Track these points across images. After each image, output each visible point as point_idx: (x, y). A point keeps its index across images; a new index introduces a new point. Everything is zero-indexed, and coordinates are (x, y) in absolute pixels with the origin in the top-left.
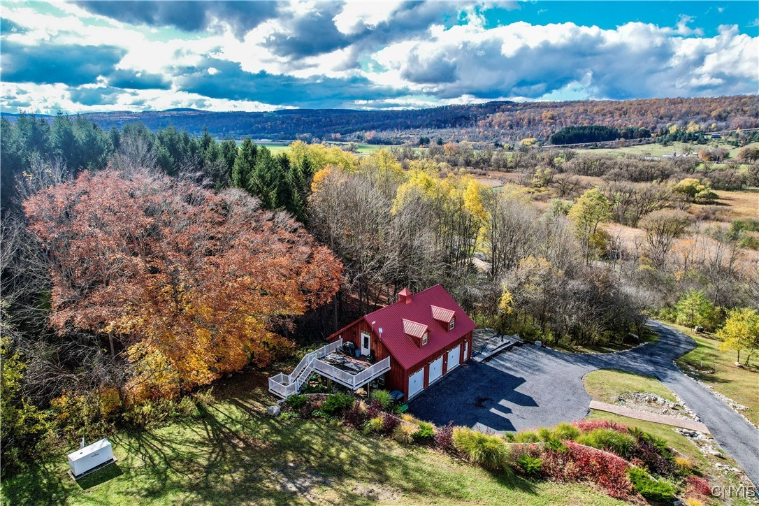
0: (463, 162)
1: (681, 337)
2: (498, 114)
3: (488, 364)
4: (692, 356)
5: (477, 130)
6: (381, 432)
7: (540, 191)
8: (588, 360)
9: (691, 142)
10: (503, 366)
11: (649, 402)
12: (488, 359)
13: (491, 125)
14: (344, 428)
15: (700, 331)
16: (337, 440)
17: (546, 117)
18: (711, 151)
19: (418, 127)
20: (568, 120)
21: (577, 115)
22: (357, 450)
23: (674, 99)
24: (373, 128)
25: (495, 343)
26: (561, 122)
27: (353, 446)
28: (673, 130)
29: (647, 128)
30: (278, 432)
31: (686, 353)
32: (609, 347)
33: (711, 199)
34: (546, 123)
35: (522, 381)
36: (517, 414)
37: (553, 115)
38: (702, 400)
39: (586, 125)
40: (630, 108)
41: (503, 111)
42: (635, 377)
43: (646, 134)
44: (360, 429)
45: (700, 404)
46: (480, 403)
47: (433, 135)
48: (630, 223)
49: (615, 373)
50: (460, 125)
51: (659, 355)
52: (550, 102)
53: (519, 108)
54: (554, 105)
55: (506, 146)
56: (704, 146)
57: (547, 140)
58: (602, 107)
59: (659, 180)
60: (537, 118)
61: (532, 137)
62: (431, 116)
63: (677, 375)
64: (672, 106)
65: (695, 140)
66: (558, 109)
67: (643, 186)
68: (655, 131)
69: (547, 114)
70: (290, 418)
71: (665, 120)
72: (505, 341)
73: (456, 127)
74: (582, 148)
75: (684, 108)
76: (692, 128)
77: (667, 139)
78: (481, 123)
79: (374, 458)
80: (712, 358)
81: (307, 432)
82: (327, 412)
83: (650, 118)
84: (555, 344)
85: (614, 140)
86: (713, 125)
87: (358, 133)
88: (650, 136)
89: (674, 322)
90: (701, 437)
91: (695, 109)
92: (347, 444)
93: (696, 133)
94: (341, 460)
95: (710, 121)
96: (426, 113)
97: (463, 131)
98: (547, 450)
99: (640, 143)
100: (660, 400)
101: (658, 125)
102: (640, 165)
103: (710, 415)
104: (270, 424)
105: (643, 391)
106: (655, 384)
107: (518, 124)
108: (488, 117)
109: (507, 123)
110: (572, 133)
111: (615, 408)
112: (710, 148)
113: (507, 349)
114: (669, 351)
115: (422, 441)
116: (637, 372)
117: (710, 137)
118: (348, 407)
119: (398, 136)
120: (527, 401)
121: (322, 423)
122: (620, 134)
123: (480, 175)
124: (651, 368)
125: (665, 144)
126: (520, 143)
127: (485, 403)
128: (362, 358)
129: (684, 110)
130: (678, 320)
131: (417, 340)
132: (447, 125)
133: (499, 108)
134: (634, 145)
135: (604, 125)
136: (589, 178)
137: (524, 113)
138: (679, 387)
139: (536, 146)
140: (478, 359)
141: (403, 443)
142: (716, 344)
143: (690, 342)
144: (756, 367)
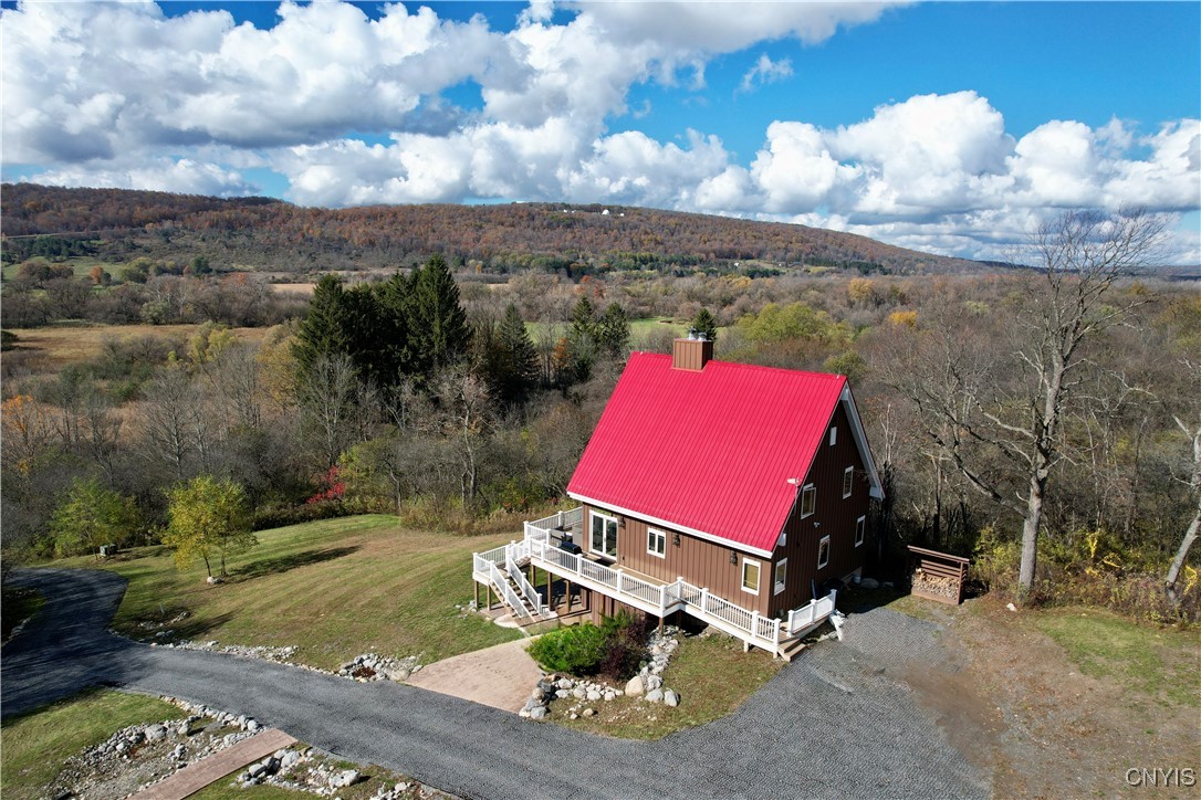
1: (88, 578)
4: (133, 603)
11: (131, 753)
15: (113, 551)
31: (119, 601)
38: (225, 678)
45: (228, 688)
51: (71, 633)
63: (140, 655)
80: (168, 589)
89: (50, 556)
100: (151, 733)
103: (265, 702)
105: (100, 738)
114: (83, 615)
124: (78, 670)
130: (59, 551)
138: (163, 677)
142: (154, 563)
143: (110, 580)
144: (239, 572)
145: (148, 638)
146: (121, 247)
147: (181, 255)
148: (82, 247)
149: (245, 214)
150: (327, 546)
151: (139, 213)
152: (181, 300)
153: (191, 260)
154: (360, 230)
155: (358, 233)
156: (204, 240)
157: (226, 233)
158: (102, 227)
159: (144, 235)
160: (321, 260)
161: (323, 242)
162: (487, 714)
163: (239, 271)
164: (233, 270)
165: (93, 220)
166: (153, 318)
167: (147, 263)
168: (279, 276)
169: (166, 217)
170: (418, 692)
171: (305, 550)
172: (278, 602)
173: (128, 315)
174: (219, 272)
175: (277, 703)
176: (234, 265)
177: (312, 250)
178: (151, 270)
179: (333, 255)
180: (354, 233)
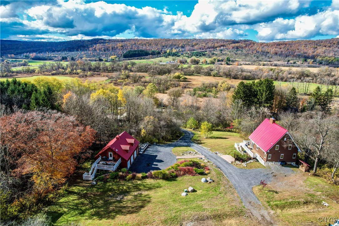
0: (88, 69)
1: (190, 133)
2: (98, 45)
3: (144, 153)
4: (194, 138)
5: (89, 52)
6: (131, 179)
7: (125, 81)
8: (170, 146)
9: (174, 56)
10: (149, 153)
11: (189, 153)
12: (144, 152)
13: (95, 50)
14: (120, 181)
15: (194, 129)
16: (121, 185)
17: (119, 46)
18: (181, 60)
19: (60, 51)
20: (129, 48)
21: (132, 45)
22: (128, 185)
23: (167, 39)
24: (34, 51)
25: (143, 146)
26: (126, 48)
27: (126, 185)
28: (168, 51)
29: (159, 50)
30: (101, 188)
31: (193, 137)
32: (173, 140)
33: (185, 80)
34: (120, 49)
35: (156, 156)
36: (160, 165)
37: (122, 45)
38: (201, 150)
39: (136, 49)
40: (152, 42)
41: (100, 43)
42: (184, 147)
43: (159, 53)
44: (126, 180)
45: (201, 151)
46: (148, 165)
47: (68, 55)
48: (162, 92)
49: (178, 148)
50: (81, 50)
51: (187, 139)
52: (120, 39)
53: (106, 42)
54: (122, 41)
55: (104, 59)
56: (179, 58)
57: (121, 56)
58: (141, 42)
59: (168, 73)
60: (115, 47)
61: (114, 55)
62: (65, 45)
63: (193, 144)
64: (166, 42)
65: (176, 55)
66: (124, 42)
67: (163, 77)
68: (162, 52)
69: (119, 44)
70: (101, 184)
71: (165, 47)
72: (146, 145)
73: (78, 51)
74: (136, 59)
75: (170, 43)
76: (174, 51)
77: (167, 55)
78: (90, 49)
79: (134, 186)
80: (199, 137)
81: (110, 186)
82: (112, 179)
83: (159, 47)
84: (159, 143)
85: (148, 56)
86: (181, 50)
87: (25, 54)
88: (160, 54)
89: (186, 128)
90: (203, 158)
91: (174, 43)
92: (124, 185)
93: (176, 52)
94: (125, 189)
95: (179, 48)
96: (62, 44)
97: (83, 53)
98: (175, 171)
99: (157, 57)
100: (192, 152)
101: (163, 50)
102: (160, 67)
103: (204, 153)
104: (95, 187)
105: (187, 151)
106: (189, 148)
107: (107, 49)
108: (93, 46)
109: (103, 49)
110: (131, 53)
111: (183, 157)
112: (180, 58)
113: (148, 147)
114: (189, 138)
115: (144, 178)
116: (184, 146)
117: (180, 54)
118: (118, 175)
119: (49, 55)
120: (161, 161)
121: (112, 182)
122: (149, 53)
123: (97, 75)
124: (186, 144)
125: (166, 57)
126: (110, 58)
127: (150, 165)
128: (111, 160)
129: (170, 44)
130: (187, 127)
131: (127, 151)
132: (74, 50)
133: (97, 41)
134: (155, 58)
135: (143, 49)
136: (142, 73)
137: (109, 44)
138: (195, 147)
139: (117, 59)
140: (141, 153)
141: (139, 180)
142: (199, 133)
143: (192, 134)
144: (209, 137)
145: (194, 142)
146: (211, 54)
147: (224, 56)
148: (203, 54)
149: (242, 45)
150: (224, 137)
151: (216, 45)
152: (221, 71)
153: (226, 57)
154: (274, 49)
155: (273, 50)
156: (230, 52)
157: (236, 50)
158: (208, 49)
159: (216, 51)
160: (260, 58)
161: (262, 53)
162: (225, 161)
163: (237, 61)
164: (236, 61)
165: (206, 47)
166: (214, 75)
167: (216, 58)
168: (247, 63)
169: (222, 46)
170: (220, 157)
171: (221, 136)
172: (211, 143)
173: (208, 74)
174: (232, 61)
175: (205, 153)
176: (236, 59)
177: (258, 55)
178: (216, 60)
179: (264, 57)
180: (271, 50)
